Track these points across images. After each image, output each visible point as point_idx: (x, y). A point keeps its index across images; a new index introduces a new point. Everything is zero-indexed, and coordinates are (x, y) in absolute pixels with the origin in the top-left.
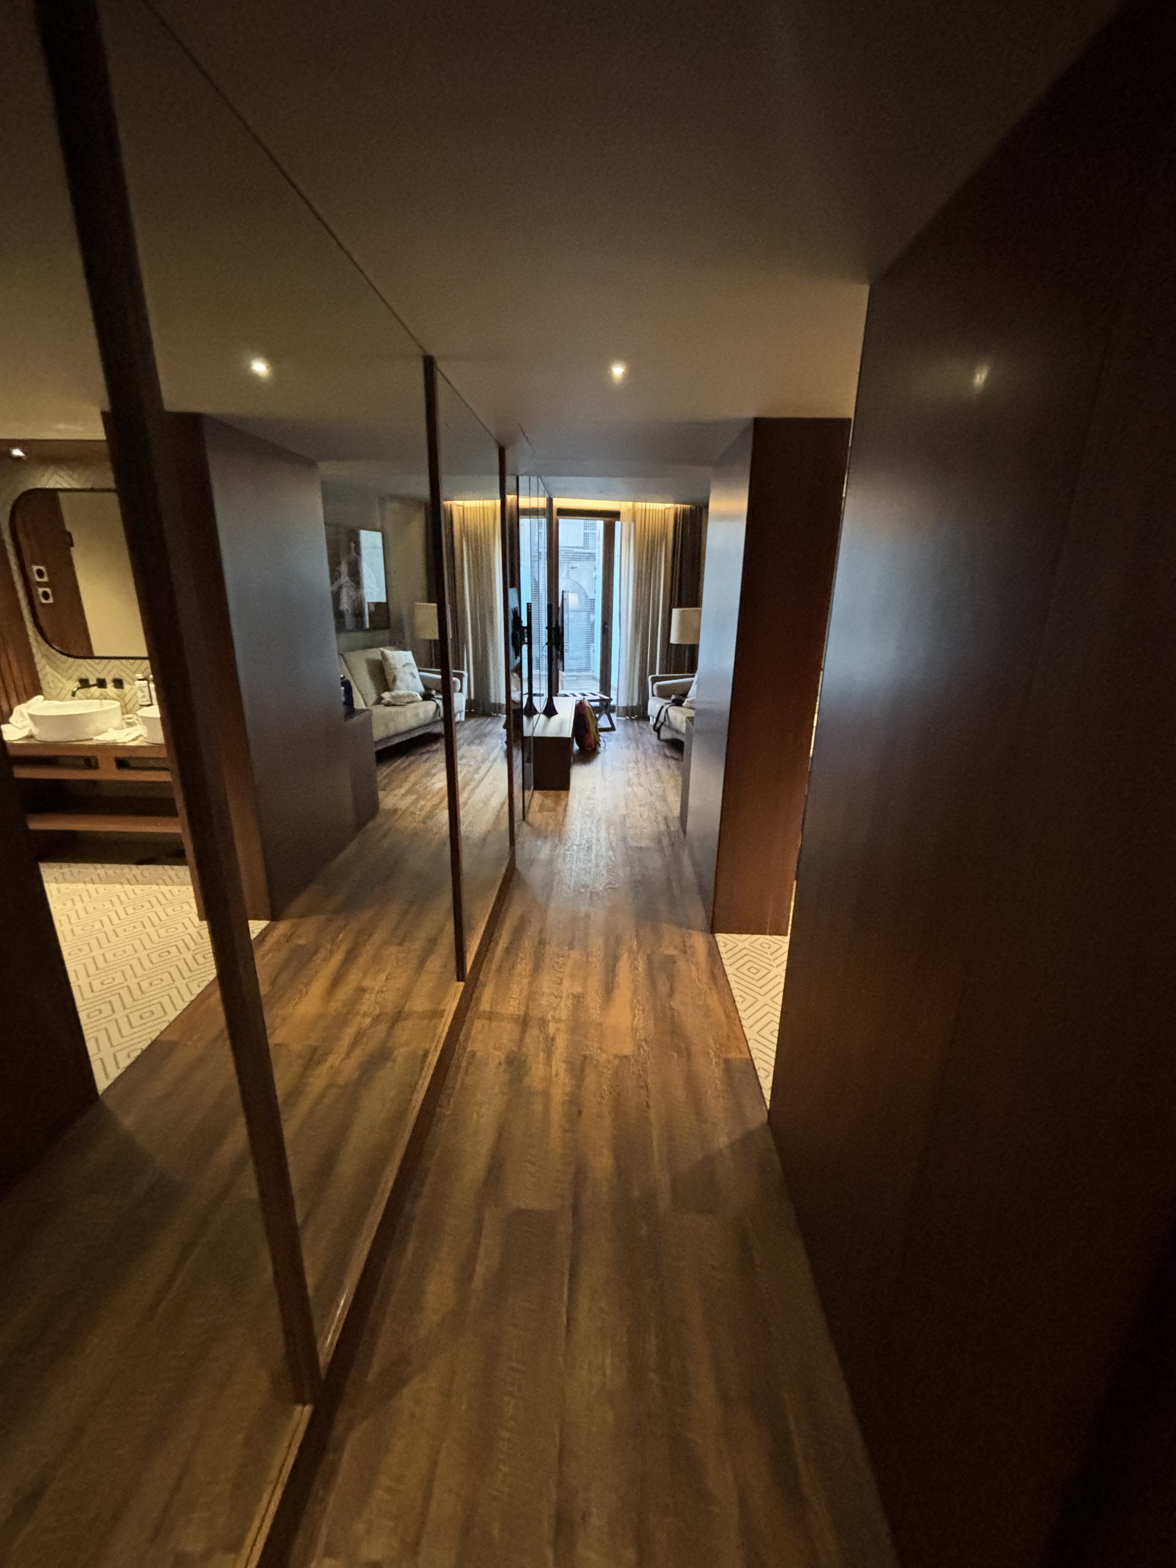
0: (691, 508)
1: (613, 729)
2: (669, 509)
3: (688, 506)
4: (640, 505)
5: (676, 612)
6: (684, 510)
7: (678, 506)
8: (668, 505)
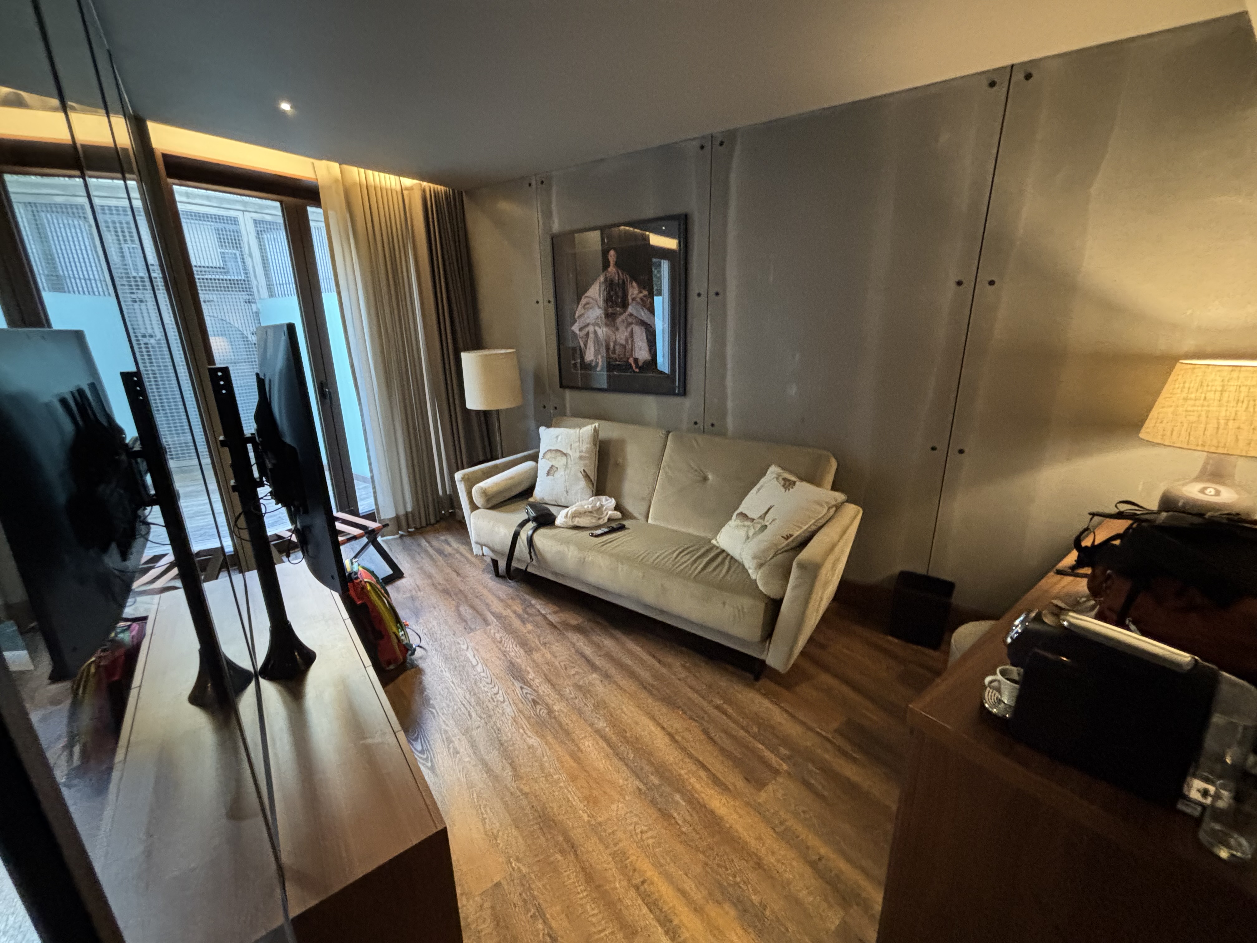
0: (446, 192)
1: (397, 574)
2: (410, 189)
3: (441, 188)
4: (356, 174)
5: (469, 359)
6: (436, 194)
7: (425, 184)
8: (408, 182)
